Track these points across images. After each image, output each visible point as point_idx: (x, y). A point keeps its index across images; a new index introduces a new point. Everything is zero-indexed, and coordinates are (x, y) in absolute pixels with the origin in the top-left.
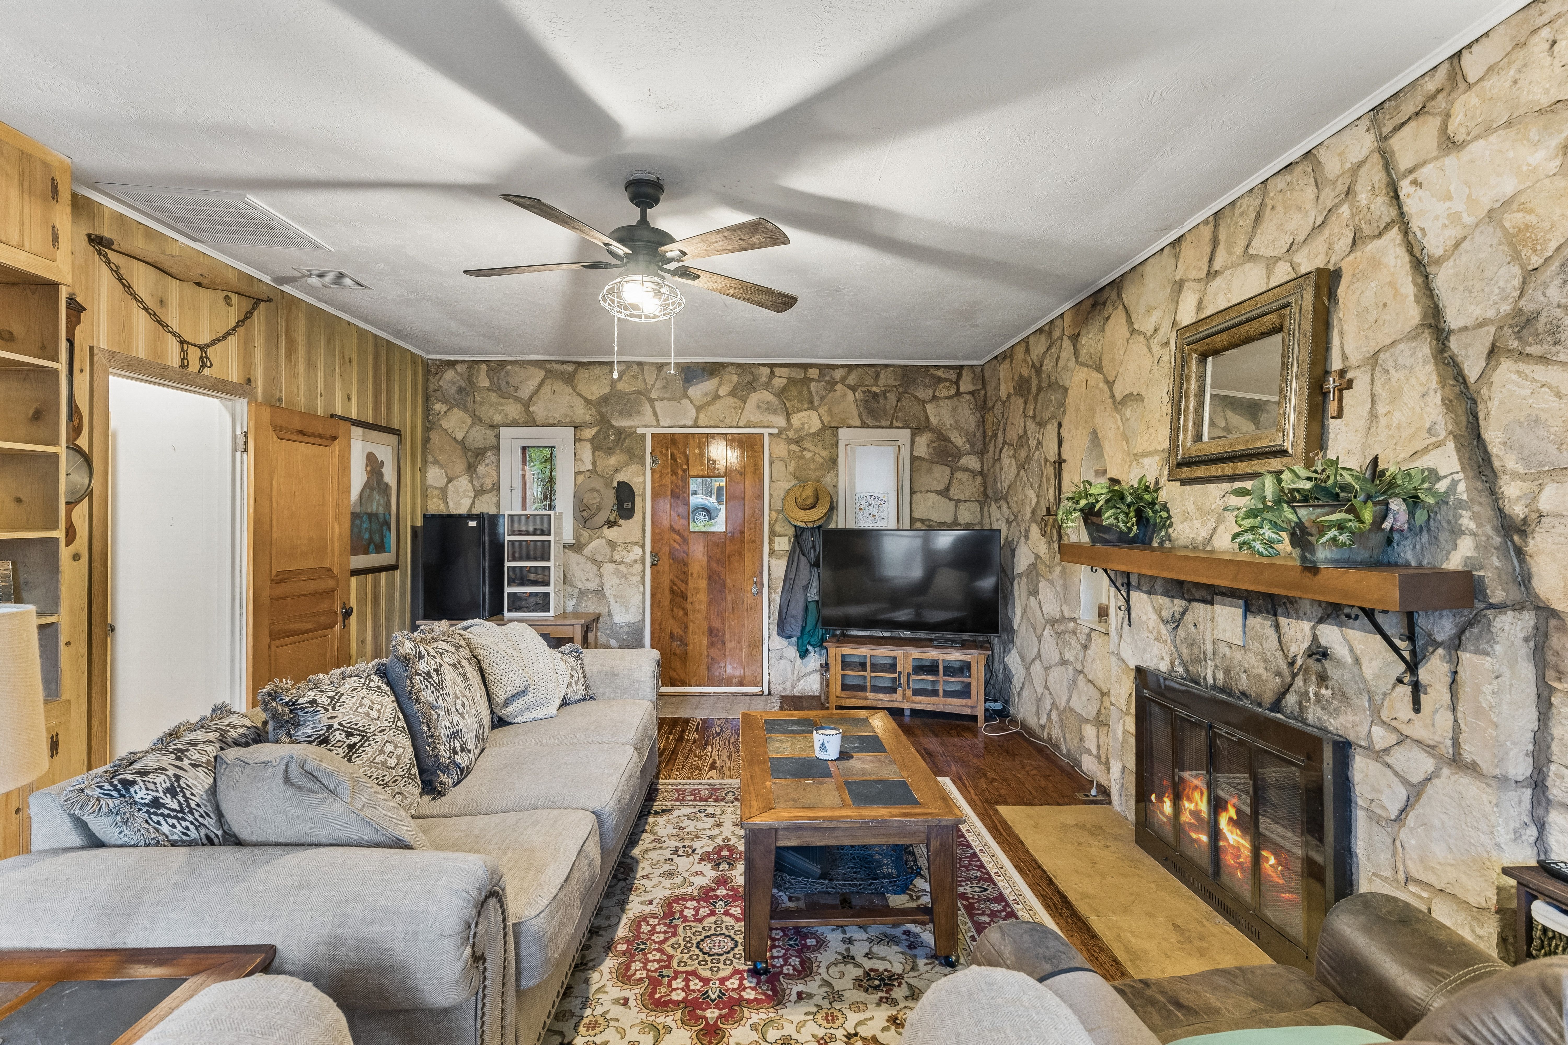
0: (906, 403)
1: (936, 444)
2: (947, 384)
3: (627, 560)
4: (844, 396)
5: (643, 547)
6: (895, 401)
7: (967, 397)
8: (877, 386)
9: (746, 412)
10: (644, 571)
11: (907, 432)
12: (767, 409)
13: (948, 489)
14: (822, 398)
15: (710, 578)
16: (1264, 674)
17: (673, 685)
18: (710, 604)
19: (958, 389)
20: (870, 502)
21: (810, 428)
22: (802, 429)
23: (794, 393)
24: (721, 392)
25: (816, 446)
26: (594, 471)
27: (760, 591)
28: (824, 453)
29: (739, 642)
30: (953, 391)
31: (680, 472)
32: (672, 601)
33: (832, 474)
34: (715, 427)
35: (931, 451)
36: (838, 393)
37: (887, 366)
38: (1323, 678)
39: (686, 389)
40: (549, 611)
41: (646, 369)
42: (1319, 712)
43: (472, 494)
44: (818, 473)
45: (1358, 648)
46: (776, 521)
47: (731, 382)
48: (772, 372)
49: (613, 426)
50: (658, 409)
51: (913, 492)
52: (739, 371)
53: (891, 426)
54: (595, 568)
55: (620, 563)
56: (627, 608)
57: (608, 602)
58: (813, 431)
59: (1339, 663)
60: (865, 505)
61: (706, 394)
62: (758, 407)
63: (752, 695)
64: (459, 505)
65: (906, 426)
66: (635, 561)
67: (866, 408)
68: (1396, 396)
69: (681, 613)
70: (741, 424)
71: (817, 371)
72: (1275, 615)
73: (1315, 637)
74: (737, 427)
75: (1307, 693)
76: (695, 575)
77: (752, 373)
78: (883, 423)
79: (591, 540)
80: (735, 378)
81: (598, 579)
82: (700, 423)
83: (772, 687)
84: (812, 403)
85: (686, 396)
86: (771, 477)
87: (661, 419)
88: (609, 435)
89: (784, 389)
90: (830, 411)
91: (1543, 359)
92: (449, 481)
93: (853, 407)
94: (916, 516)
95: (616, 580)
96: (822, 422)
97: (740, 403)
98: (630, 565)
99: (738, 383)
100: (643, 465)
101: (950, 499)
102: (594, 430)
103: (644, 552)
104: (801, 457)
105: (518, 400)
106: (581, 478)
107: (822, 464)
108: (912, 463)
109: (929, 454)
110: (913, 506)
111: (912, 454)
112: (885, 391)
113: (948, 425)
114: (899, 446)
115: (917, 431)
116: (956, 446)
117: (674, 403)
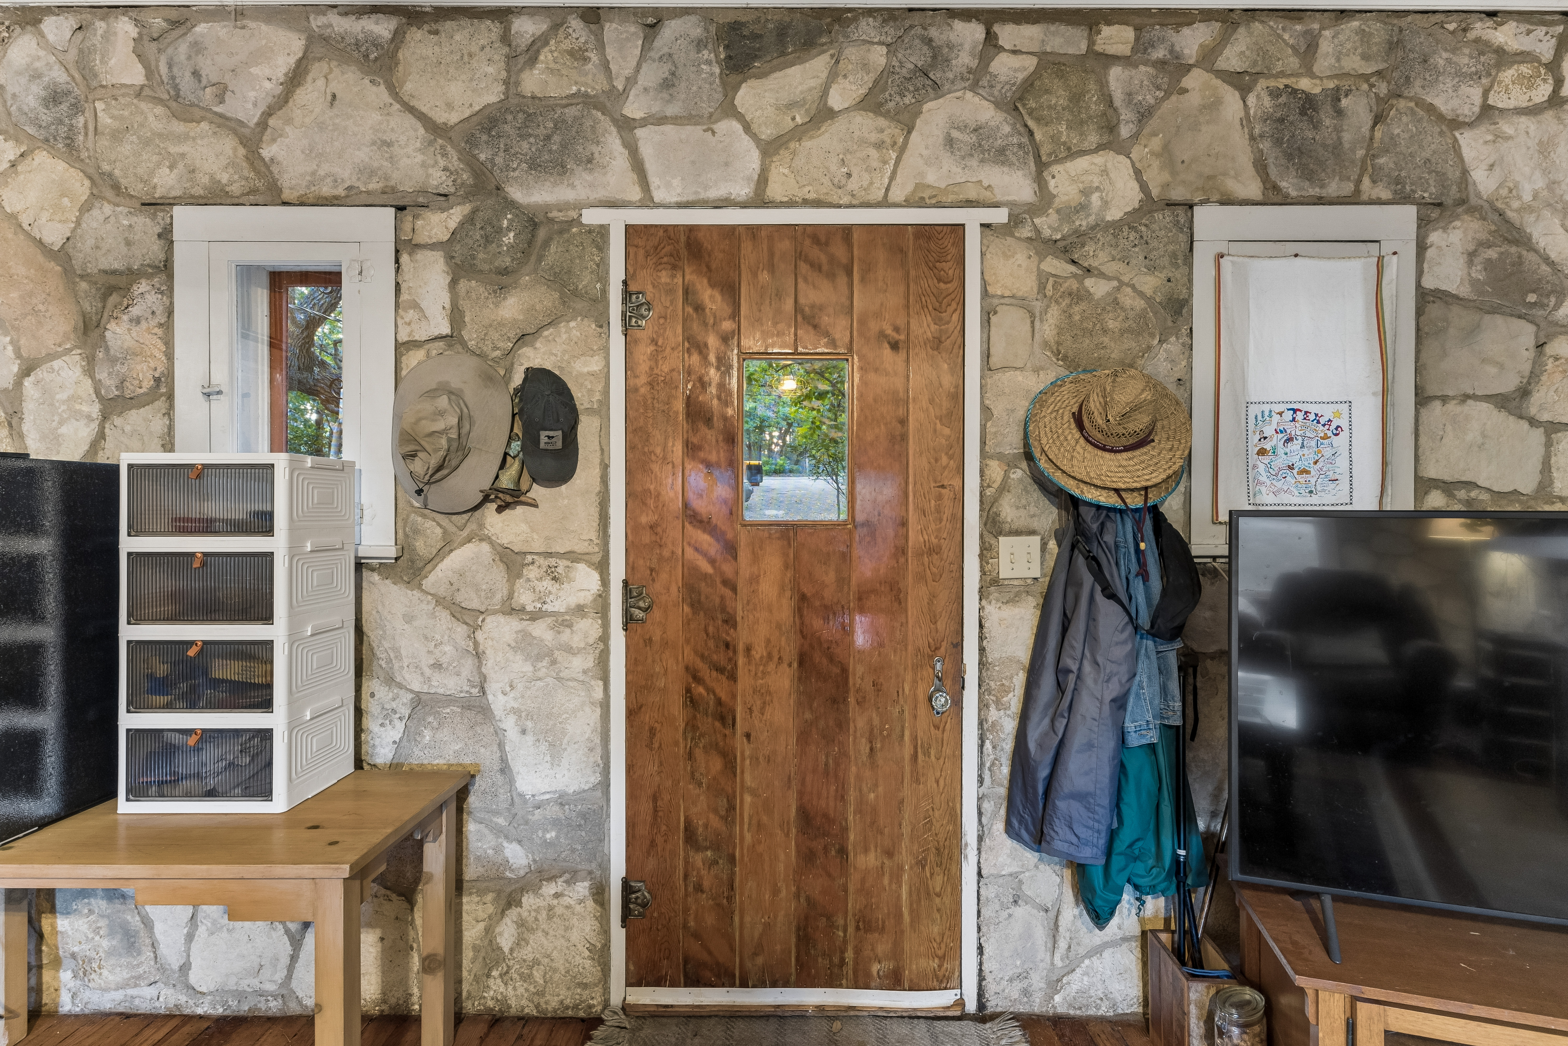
0: (1400, 125)
1: (1492, 254)
2: (1525, 69)
3: (556, 606)
4: (1213, 105)
5: (603, 567)
6: (1366, 119)
8: (1312, 75)
9: (911, 159)
10: (605, 638)
11: (1411, 211)
12: (978, 147)
13: (1524, 392)
14: (1144, 115)
15: (803, 660)
17: (694, 981)
18: (803, 737)
19: (1558, 86)
20: (1293, 429)
21: (1106, 204)
22: (1082, 208)
23: (1059, 98)
24: (836, 101)
25: (1126, 260)
26: (452, 339)
27: (958, 703)
28: (1149, 283)
29: (889, 854)
30: (1543, 91)
31: (712, 341)
32: (691, 726)
33: (1173, 346)
34: (818, 204)
35: (1478, 274)
36: (1194, 99)
37: (1338, 13)
39: (730, 90)
40: (266, 794)
41: (611, 30)
43: (95, 409)
44: (1129, 343)
46: (1004, 488)
47: (865, 66)
48: (990, 38)
49: (511, 205)
50: (647, 151)
51: (1422, 399)
52: (891, 32)
53: (1356, 199)
54: (461, 630)
55: (535, 616)
56: (555, 750)
57: (499, 733)
58: (1114, 214)
60: (1277, 440)
61: (791, 105)
62: (950, 142)
63: (933, 1017)
64: (56, 439)
65: (1401, 198)
66: (580, 610)
67: (1278, 142)
69: (717, 764)
70: (898, 194)
71: (1129, 33)
74: (884, 203)
76: (759, 652)
77: (929, 41)
78: (1333, 188)
79: (447, 547)
80: (878, 56)
81: (469, 664)
82: (775, 190)
83: (991, 988)
84: (1111, 128)
85: (729, 110)
86: (986, 355)
87: (654, 181)
88: (499, 231)
89: (1028, 87)
90: (1166, 154)
92: (27, 371)
93: (1239, 140)
94: (1432, 471)
95: (521, 666)
96: (1144, 187)
97: (891, 131)
98: (562, 622)
99: (888, 71)
100: (603, 323)
101: (1533, 422)
102: (456, 215)
103: (605, 582)
104: (1079, 296)
105: (225, 123)
106: (414, 358)
107: (1142, 315)
108: (1419, 312)
109: (1474, 283)
110: (1423, 440)
111: (1419, 285)
112: (1338, 89)
113: (1527, 197)
114: (1380, 259)
115: (1435, 214)
116: (1547, 260)
117: (694, 132)
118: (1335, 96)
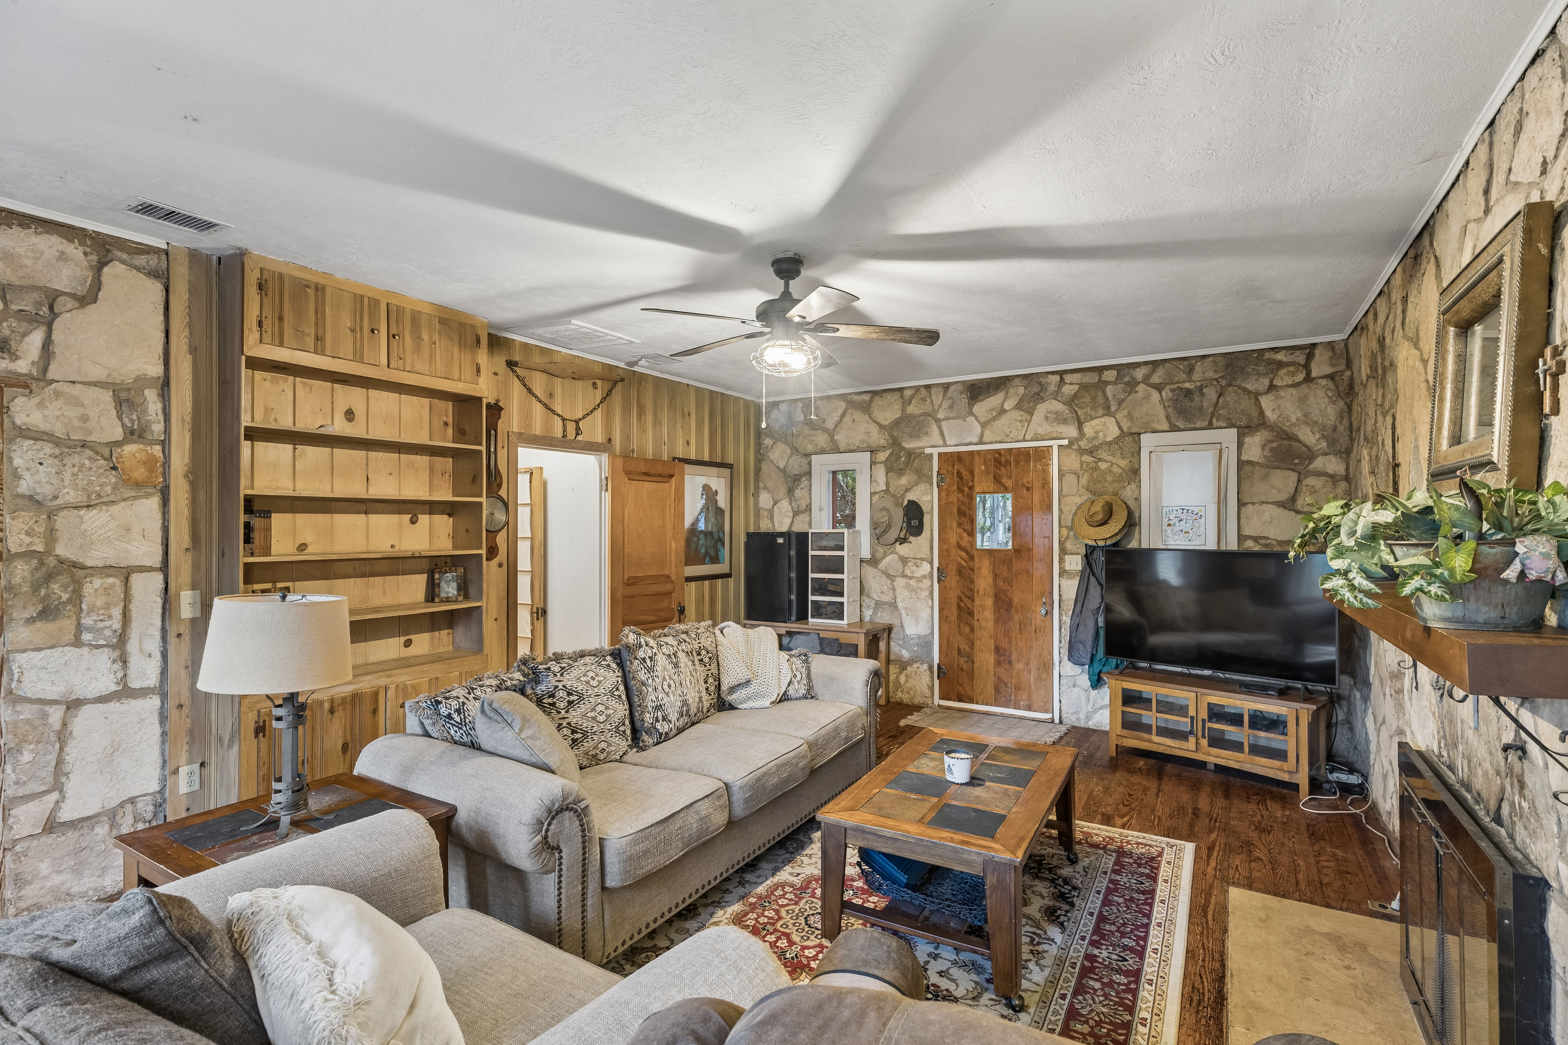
0: (1230, 397)
1: (1274, 445)
2: (1291, 369)
3: (917, 575)
4: (1148, 397)
5: (931, 563)
6: (1214, 397)
7: (1323, 382)
8: (1191, 381)
9: (1032, 424)
10: (932, 586)
11: (1233, 432)
12: (1056, 419)
13: (1293, 499)
14: (1120, 402)
15: (996, 596)
16: (1490, 771)
17: (960, 700)
18: (997, 621)
19: (1309, 373)
20: (1181, 516)
21: (1105, 435)
22: (1095, 438)
23: (1087, 399)
24: (1007, 407)
25: (1113, 455)
26: (887, 491)
27: (1049, 613)
28: (1123, 463)
29: (1027, 664)
30: (1301, 377)
31: (966, 489)
32: (959, 616)
33: (1133, 486)
34: (1000, 442)
35: (1268, 453)
36: (1140, 395)
37: (1204, 357)
38: (1522, 785)
39: (971, 406)
40: (843, 619)
41: (933, 390)
42: (1522, 830)
43: (791, 514)
44: (1116, 485)
46: (1067, 538)
47: (1017, 394)
48: (1062, 379)
49: (904, 448)
50: (945, 429)
51: (1241, 504)
52: (1026, 382)
53: (1210, 427)
54: (889, 582)
55: (911, 578)
56: (917, 621)
57: (900, 614)
58: (1109, 439)
60: (1176, 521)
61: (991, 410)
62: (1047, 418)
63: (1041, 721)
64: (781, 523)
65: (1230, 426)
66: (924, 577)
67: (1175, 408)
69: (967, 629)
70: (1028, 437)
71: (1114, 373)
74: (1024, 440)
75: (1514, 803)
76: (981, 593)
77: (1039, 383)
78: (1199, 424)
79: (885, 555)
80: (1021, 390)
81: (891, 592)
82: (986, 439)
83: (1064, 716)
84: (1108, 408)
85: (971, 413)
86: (1060, 491)
87: (947, 438)
88: (900, 457)
89: (1075, 396)
90: (1130, 416)
92: (775, 504)
93: (1160, 409)
94: (1246, 532)
95: (907, 594)
96: (1120, 428)
97: (1026, 416)
98: (919, 580)
99: (1024, 395)
100: (931, 484)
101: (1298, 512)
102: (888, 453)
103: (932, 568)
104: (1096, 469)
105: (825, 430)
106: (876, 497)
107: (1121, 475)
108: (1240, 469)
109: (1265, 457)
110: (1242, 520)
111: (1239, 459)
112: (1202, 386)
113: (1294, 420)
114: (1221, 451)
115: (1247, 430)
116: (1306, 446)
117: (959, 421)
118: (1201, 388)
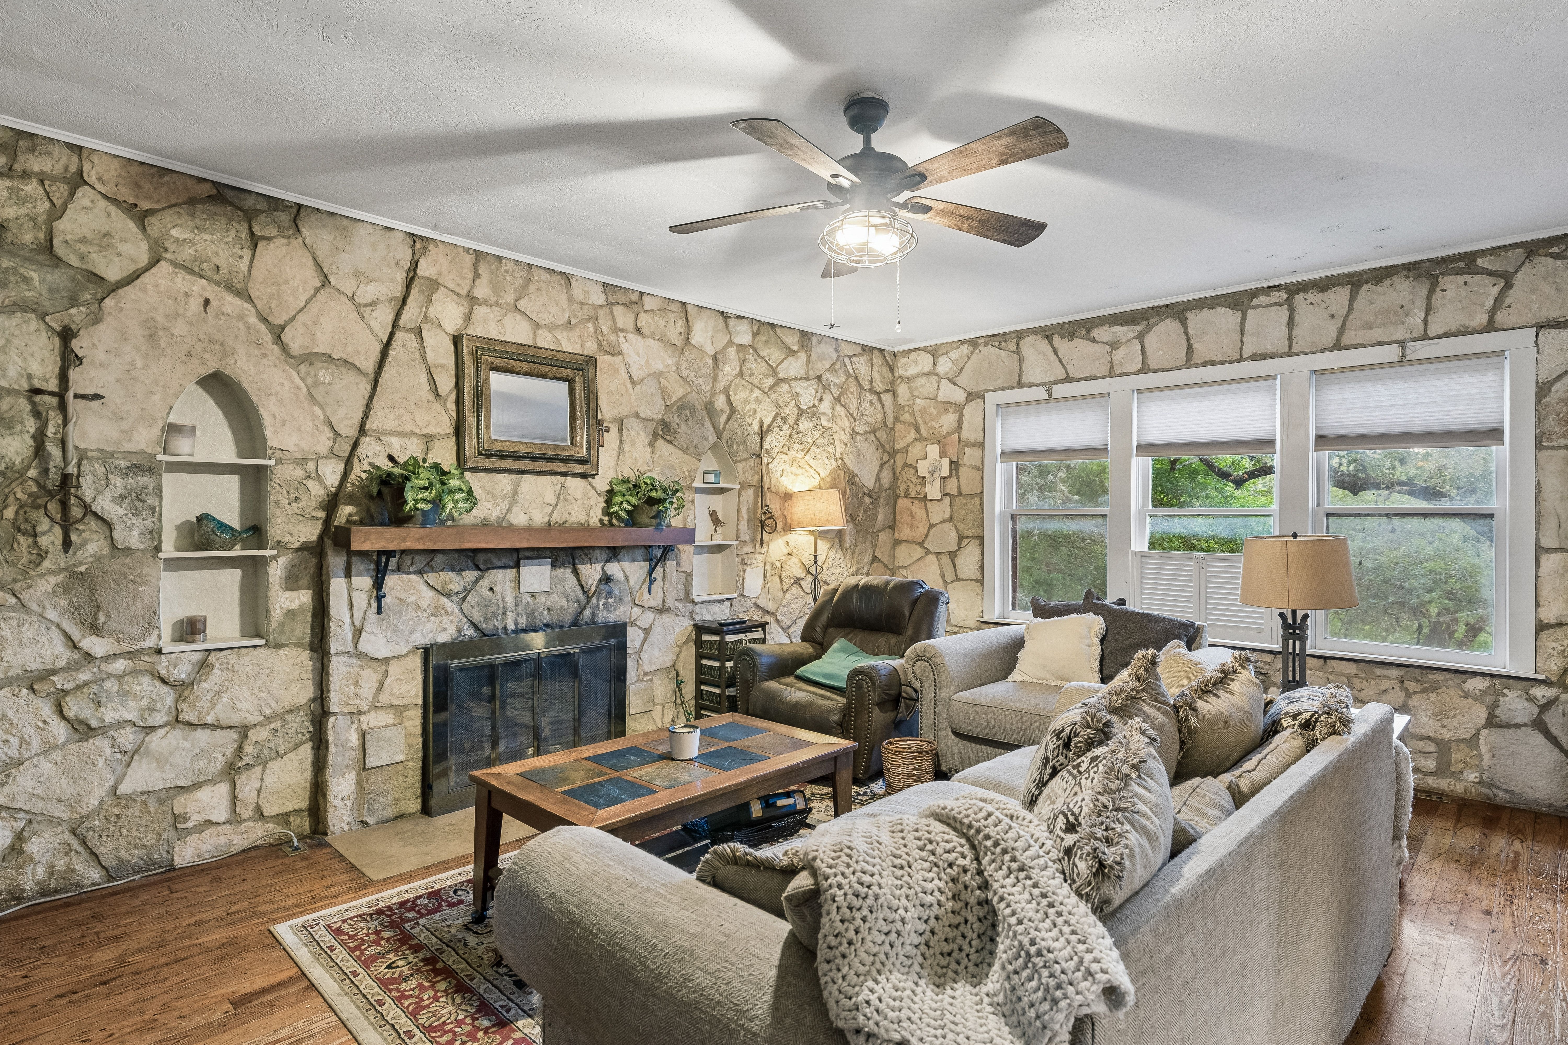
16: (565, 604)
38: (610, 594)
42: (605, 613)
45: (628, 571)
59: (618, 582)
68: (633, 444)
72: (574, 565)
73: (604, 571)
75: (598, 605)
91: (670, 442)
